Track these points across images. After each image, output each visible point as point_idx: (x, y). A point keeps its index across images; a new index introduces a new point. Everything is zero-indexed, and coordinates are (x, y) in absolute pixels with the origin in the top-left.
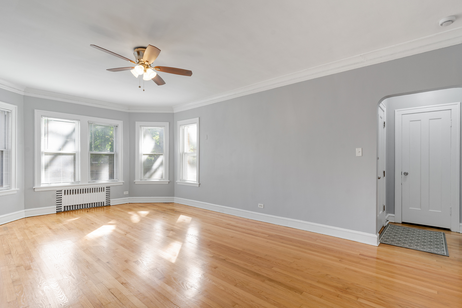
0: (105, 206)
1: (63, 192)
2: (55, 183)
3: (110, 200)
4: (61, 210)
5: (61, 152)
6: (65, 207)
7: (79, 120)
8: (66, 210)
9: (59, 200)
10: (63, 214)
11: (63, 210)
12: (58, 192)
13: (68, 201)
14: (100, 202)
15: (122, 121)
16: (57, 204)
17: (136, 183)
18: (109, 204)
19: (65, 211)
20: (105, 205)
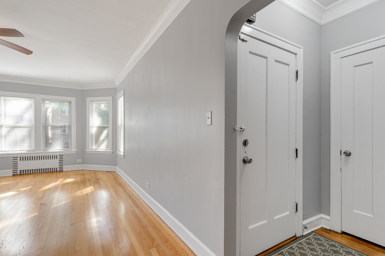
0: (58, 172)
1: (19, 158)
2: (12, 151)
3: (63, 166)
4: (17, 173)
5: (18, 125)
6: (21, 171)
7: (34, 98)
8: (22, 173)
9: (15, 165)
10: (19, 176)
11: (19, 173)
12: (14, 159)
13: (22, 166)
14: (53, 168)
15: (75, 98)
16: (14, 168)
17: (87, 152)
18: (62, 170)
19: (20, 174)
20: (58, 170)
